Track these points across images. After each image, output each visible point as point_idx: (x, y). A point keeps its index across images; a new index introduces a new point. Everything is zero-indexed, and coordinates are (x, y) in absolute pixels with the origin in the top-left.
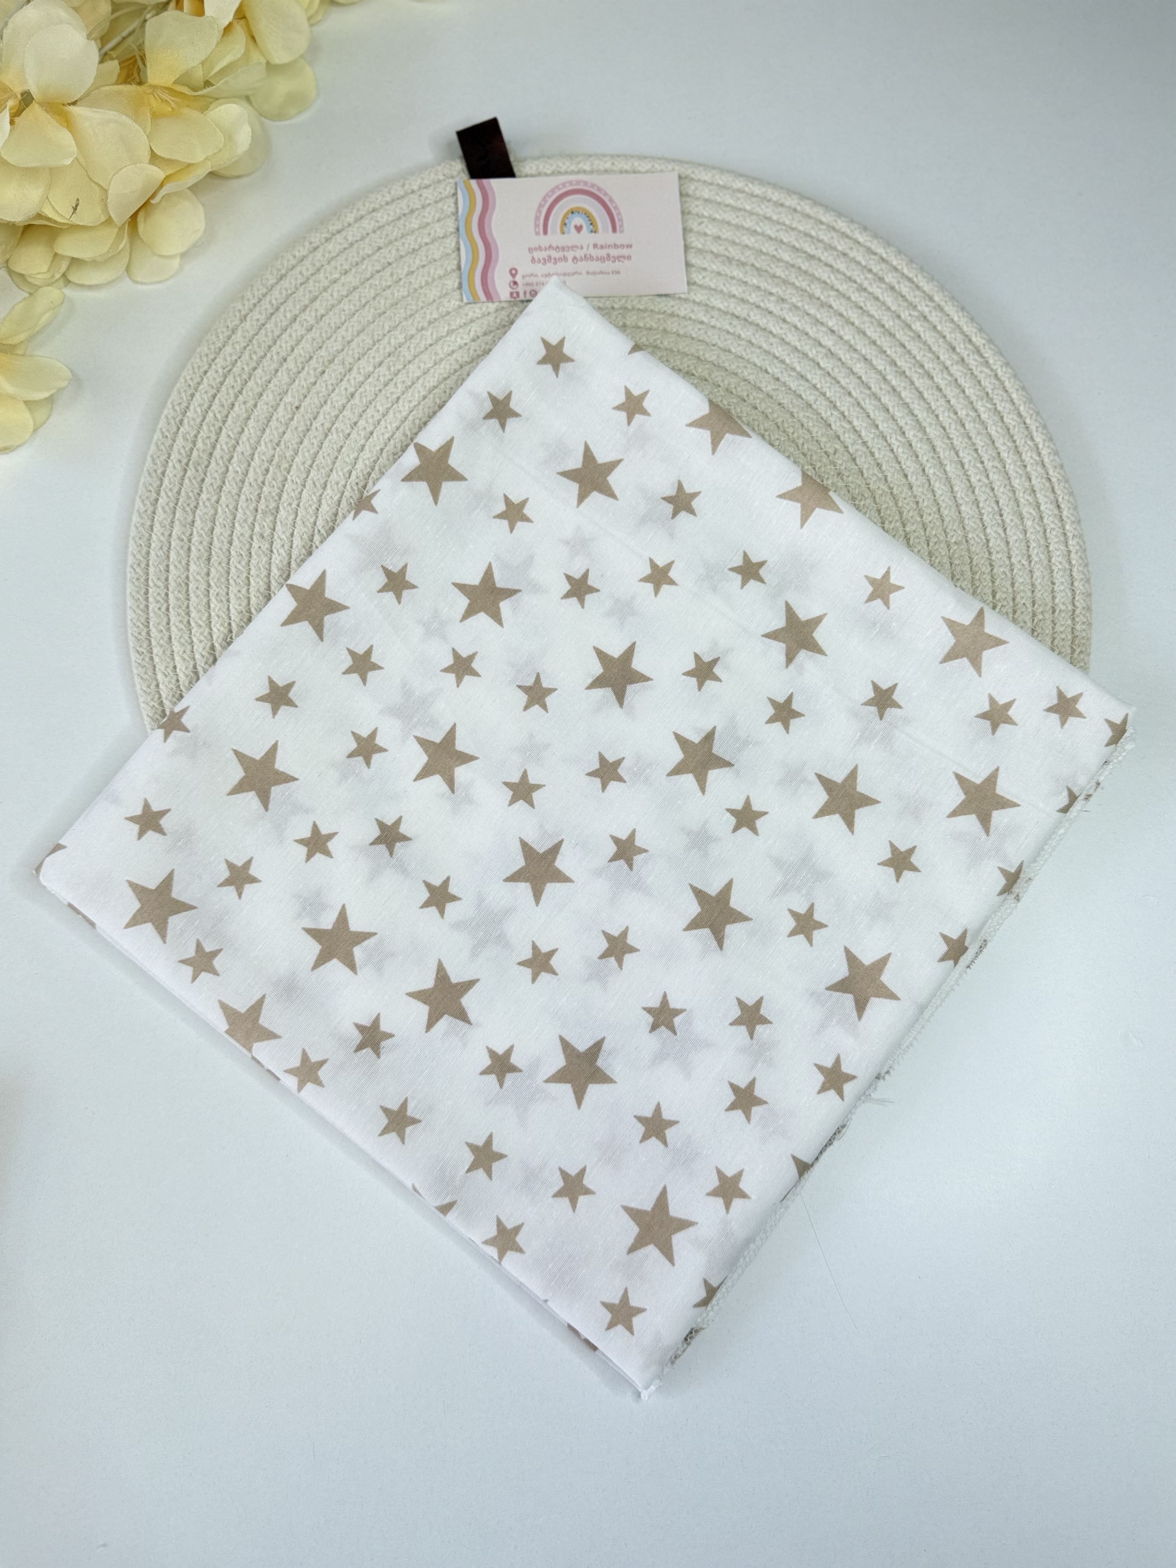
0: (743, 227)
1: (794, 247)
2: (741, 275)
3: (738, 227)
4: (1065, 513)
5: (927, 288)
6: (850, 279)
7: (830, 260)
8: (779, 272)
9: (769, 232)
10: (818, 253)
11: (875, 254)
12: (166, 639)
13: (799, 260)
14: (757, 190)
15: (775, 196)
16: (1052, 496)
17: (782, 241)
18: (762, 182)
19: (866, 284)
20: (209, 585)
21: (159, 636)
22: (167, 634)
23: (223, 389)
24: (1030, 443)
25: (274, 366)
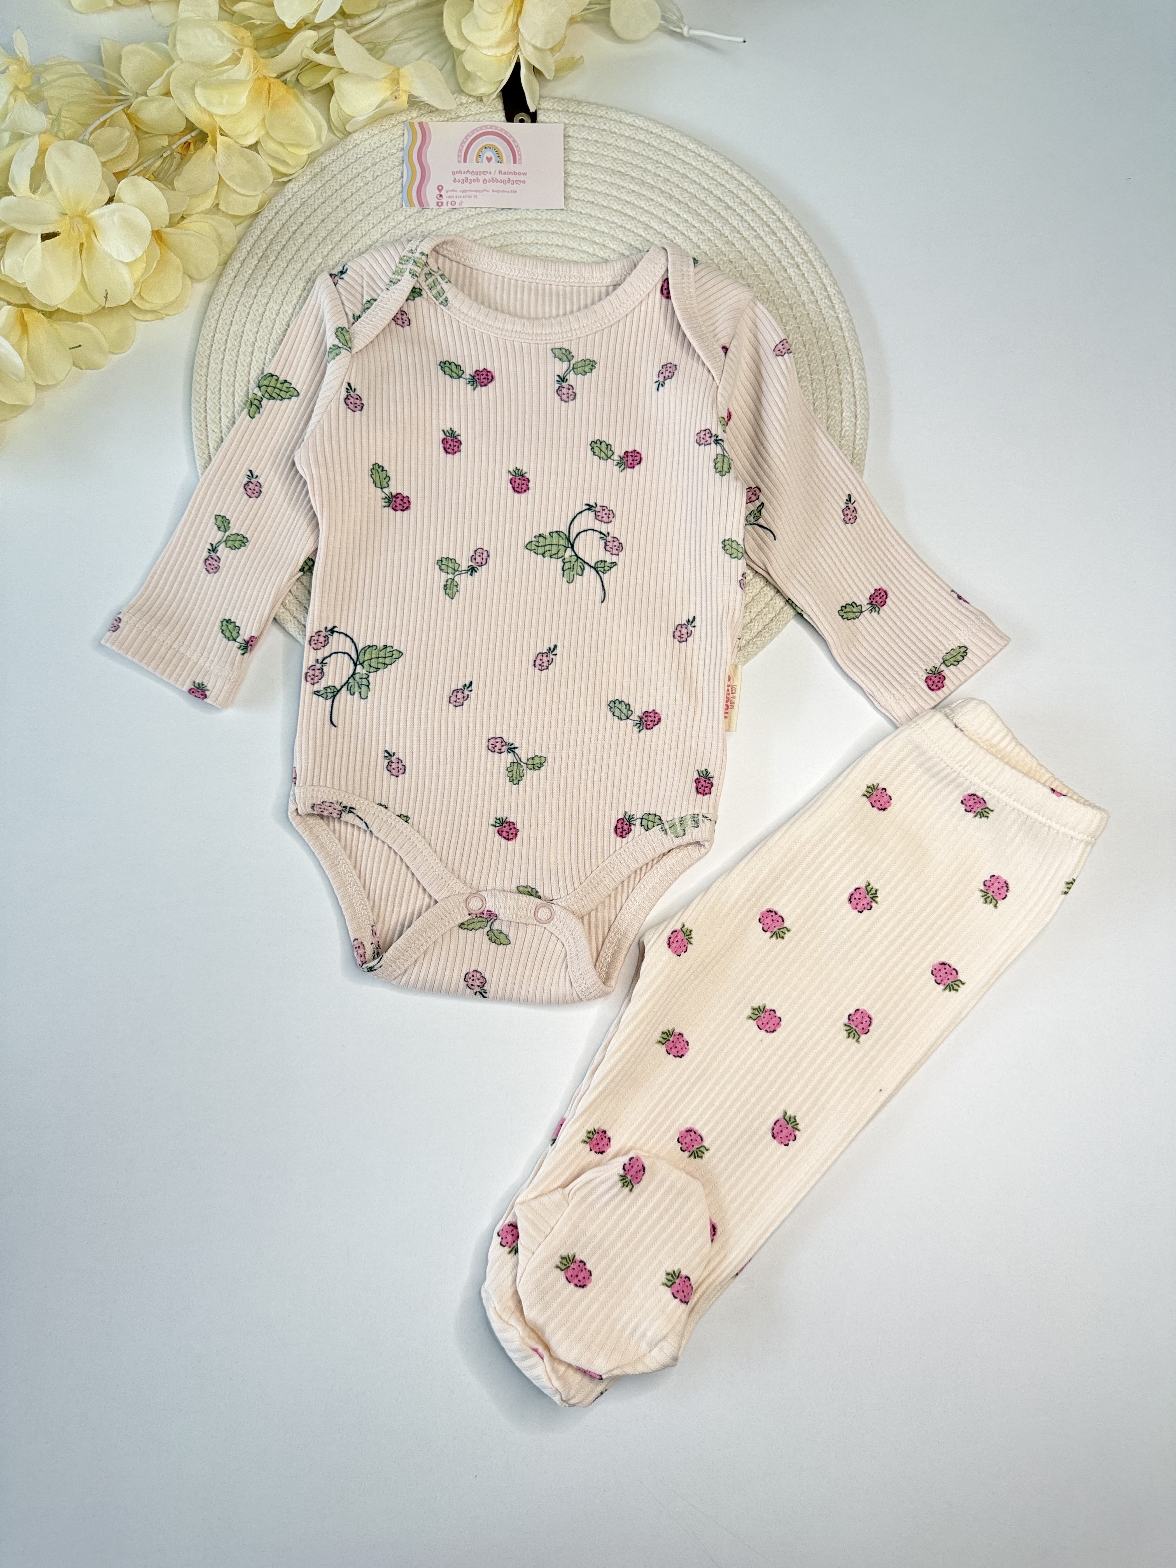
0: (687, 177)
1: (719, 198)
2: (677, 210)
3: (684, 176)
4: (858, 422)
5: (805, 247)
6: (752, 228)
7: (742, 212)
8: (703, 213)
9: (704, 184)
10: (735, 207)
11: (774, 214)
12: (219, 368)
13: (720, 208)
14: (703, 152)
15: (716, 160)
16: (852, 407)
17: (711, 192)
18: (708, 148)
19: (762, 234)
20: (256, 340)
21: (215, 366)
22: (220, 366)
23: (299, 211)
24: (848, 368)
25: (337, 203)
